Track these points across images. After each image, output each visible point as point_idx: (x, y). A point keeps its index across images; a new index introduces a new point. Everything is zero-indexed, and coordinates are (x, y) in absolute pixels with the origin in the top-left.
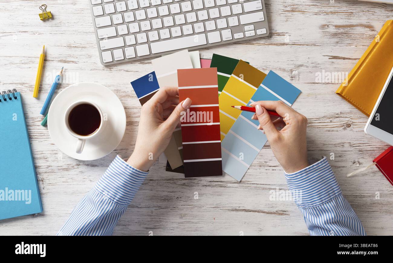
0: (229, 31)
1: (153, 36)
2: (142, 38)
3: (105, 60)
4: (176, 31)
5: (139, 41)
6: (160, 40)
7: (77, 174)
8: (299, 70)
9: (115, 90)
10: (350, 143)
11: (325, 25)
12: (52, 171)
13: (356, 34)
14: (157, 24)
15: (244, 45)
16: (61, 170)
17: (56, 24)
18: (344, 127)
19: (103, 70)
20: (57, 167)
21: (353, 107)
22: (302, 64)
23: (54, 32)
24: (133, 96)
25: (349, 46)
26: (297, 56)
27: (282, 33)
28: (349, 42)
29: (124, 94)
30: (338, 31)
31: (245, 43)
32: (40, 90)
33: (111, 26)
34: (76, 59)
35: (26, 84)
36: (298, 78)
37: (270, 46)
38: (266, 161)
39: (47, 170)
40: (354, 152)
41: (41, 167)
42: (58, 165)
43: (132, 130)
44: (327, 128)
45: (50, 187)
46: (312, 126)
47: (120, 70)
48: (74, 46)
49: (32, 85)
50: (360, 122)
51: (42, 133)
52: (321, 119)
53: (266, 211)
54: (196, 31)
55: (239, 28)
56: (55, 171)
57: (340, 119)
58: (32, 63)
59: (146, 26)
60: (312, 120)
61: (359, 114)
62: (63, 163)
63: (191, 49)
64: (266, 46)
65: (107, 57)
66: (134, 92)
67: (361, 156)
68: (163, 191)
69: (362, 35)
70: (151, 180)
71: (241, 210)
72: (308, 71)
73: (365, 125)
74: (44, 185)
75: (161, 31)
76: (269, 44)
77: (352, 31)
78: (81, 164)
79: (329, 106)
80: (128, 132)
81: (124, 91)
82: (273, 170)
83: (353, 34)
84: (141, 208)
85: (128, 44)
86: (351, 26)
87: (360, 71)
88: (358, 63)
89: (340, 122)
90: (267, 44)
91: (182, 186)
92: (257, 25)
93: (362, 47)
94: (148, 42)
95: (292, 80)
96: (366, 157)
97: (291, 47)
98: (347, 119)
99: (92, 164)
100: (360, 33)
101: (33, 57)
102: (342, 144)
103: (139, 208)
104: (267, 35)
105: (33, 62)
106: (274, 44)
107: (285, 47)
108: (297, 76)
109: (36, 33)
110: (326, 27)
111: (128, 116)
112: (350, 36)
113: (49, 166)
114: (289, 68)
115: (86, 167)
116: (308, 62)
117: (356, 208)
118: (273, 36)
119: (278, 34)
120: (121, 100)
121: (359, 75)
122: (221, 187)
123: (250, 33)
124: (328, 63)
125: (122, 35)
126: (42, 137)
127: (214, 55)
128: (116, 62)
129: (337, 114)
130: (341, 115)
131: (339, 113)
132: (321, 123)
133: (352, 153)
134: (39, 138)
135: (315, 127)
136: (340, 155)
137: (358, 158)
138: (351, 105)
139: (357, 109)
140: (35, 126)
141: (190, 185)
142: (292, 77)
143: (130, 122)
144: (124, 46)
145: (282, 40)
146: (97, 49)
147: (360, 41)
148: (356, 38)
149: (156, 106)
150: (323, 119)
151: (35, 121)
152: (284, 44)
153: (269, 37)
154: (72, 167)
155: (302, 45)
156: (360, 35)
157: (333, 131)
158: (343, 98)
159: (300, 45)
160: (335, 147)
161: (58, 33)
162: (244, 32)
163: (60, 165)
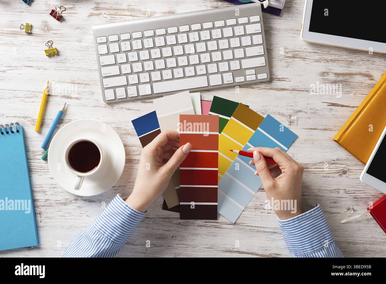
0: (231, 75)
1: (156, 76)
2: (144, 77)
3: (107, 98)
4: (179, 73)
5: (142, 81)
6: (162, 80)
7: (75, 209)
8: (298, 115)
9: (116, 127)
10: (345, 189)
11: (325, 72)
12: (50, 205)
13: (356, 82)
14: (160, 64)
15: (244, 88)
16: (59, 205)
17: (61, 61)
18: (340, 174)
19: (105, 107)
20: (55, 201)
21: (350, 154)
22: (301, 109)
23: (59, 68)
24: (133, 134)
25: (348, 94)
26: (296, 102)
27: (283, 78)
28: (348, 90)
29: (124, 132)
30: (338, 78)
31: (246, 87)
32: (42, 124)
33: (115, 64)
34: (79, 95)
35: (29, 118)
36: (296, 123)
37: (270, 91)
38: (262, 204)
39: (45, 204)
40: (348, 199)
41: (39, 201)
42: (56, 199)
43: (131, 168)
44: (323, 174)
45: (47, 220)
46: (309, 171)
47: (122, 108)
48: (78, 82)
49: (35, 119)
50: (356, 170)
51: (42, 167)
52: (318, 165)
53: (260, 253)
54: (198, 73)
55: (241, 71)
56: (53, 205)
57: (337, 165)
58: (35, 97)
59: (149, 66)
60: (309, 165)
61: (355, 161)
62: (60, 198)
63: (193, 91)
64: (267, 91)
65: (110, 95)
66: (135, 130)
67: (356, 203)
68: (159, 229)
69: (361, 83)
70: (147, 218)
71: (234, 252)
72: (306, 116)
73: (361, 172)
74: (42, 219)
75: (163, 72)
76: (269, 89)
77: (351, 80)
78: (79, 199)
79: (326, 152)
80: (127, 169)
81: (125, 129)
82: (268, 213)
83: (352, 82)
84: (136, 245)
85: (130, 83)
86: (351, 74)
87: (358, 119)
88: (356, 111)
89: (336, 168)
90: (267, 89)
91: (177, 225)
92: (258, 70)
93: (360, 95)
94: (151, 82)
95: (291, 125)
96: (361, 205)
97: (291, 93)
98: (343, 166)
99: (90, 200)
100: (360, 82)
101: (37, 92)
102: (337, 191)
103: (134, 245)
104: (268, 80)
105: (37, 97)
106: (275, 89)
107: (285, 92)
108: (296, 121)
109: (41, 68)
110: (326, 74)
111: (127, 154)
112: (349, 84)
113: (48, 200)
114: (288, 113)
115: (84, 202)
116: (307, 108)
117: (349, 254)
118: (274, 81)
119: (278, 79)
120: (121, 138)
121: (357, 123)
122: (216, 227)
123: (251, 77)
124: (327, 110)
125: (125, 74)
126: (42, 171)
127: (215, 97)
128: (118, 101)
129: (333, 161)
130: (337, 162)
131: (336, 160)
132: (317, 168)
133: (346, 200)
134: (39, 172)
135: (312, 172)
136: (335, 201)
137: (353, 205)
138: (348, 153)
139: (353, 157)
140: (36, 160)
141: (185, 224)
142: (290, 122)
143: (129, 159)
144: (128, 85)
145: (282, 86)
146: (100, 86)
147: (359, 89)
148: (355, 87)
149: (156, 150)
150: (320, 165)
151: (36, 154)
152: (283, 89)
153: (269, 82)
154: (70, 202)
155: (302, 91)
156: (359, 83)
157: (329, 177)
158: (341, 145)
159: (300, 91)
160: (330, 193)
161: (62, 69)
162: (245, 76)
163: (58, 200)
